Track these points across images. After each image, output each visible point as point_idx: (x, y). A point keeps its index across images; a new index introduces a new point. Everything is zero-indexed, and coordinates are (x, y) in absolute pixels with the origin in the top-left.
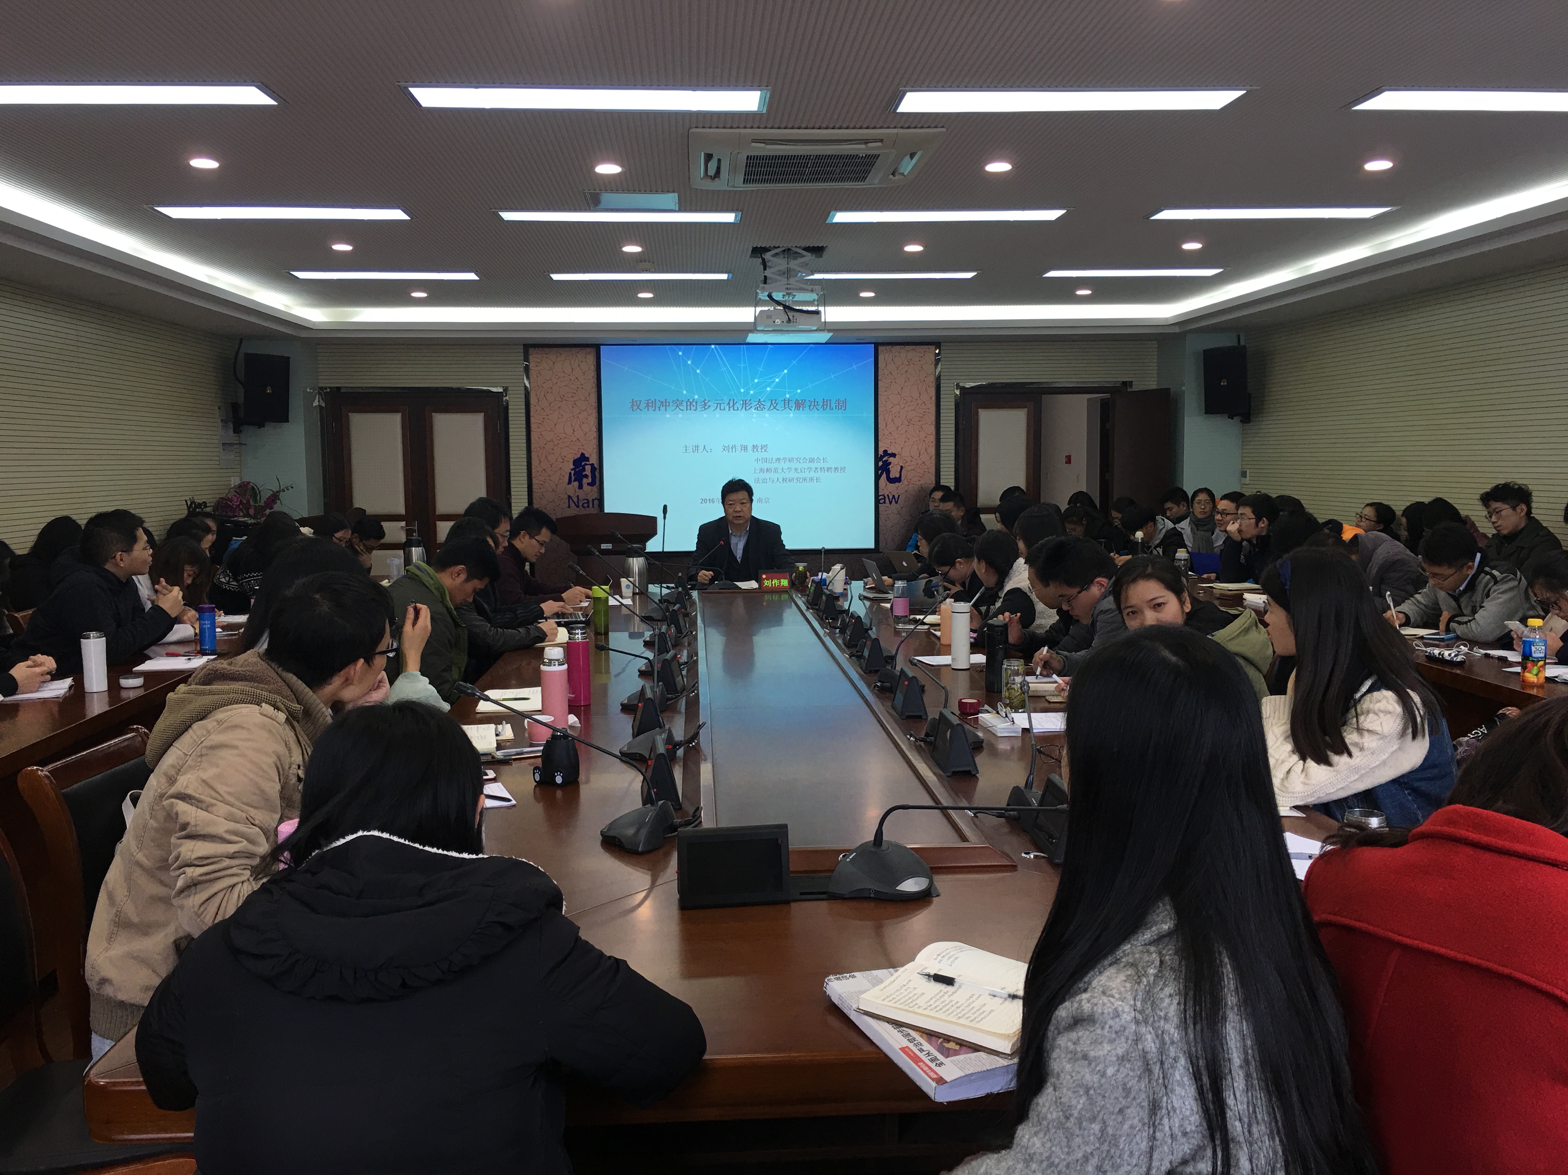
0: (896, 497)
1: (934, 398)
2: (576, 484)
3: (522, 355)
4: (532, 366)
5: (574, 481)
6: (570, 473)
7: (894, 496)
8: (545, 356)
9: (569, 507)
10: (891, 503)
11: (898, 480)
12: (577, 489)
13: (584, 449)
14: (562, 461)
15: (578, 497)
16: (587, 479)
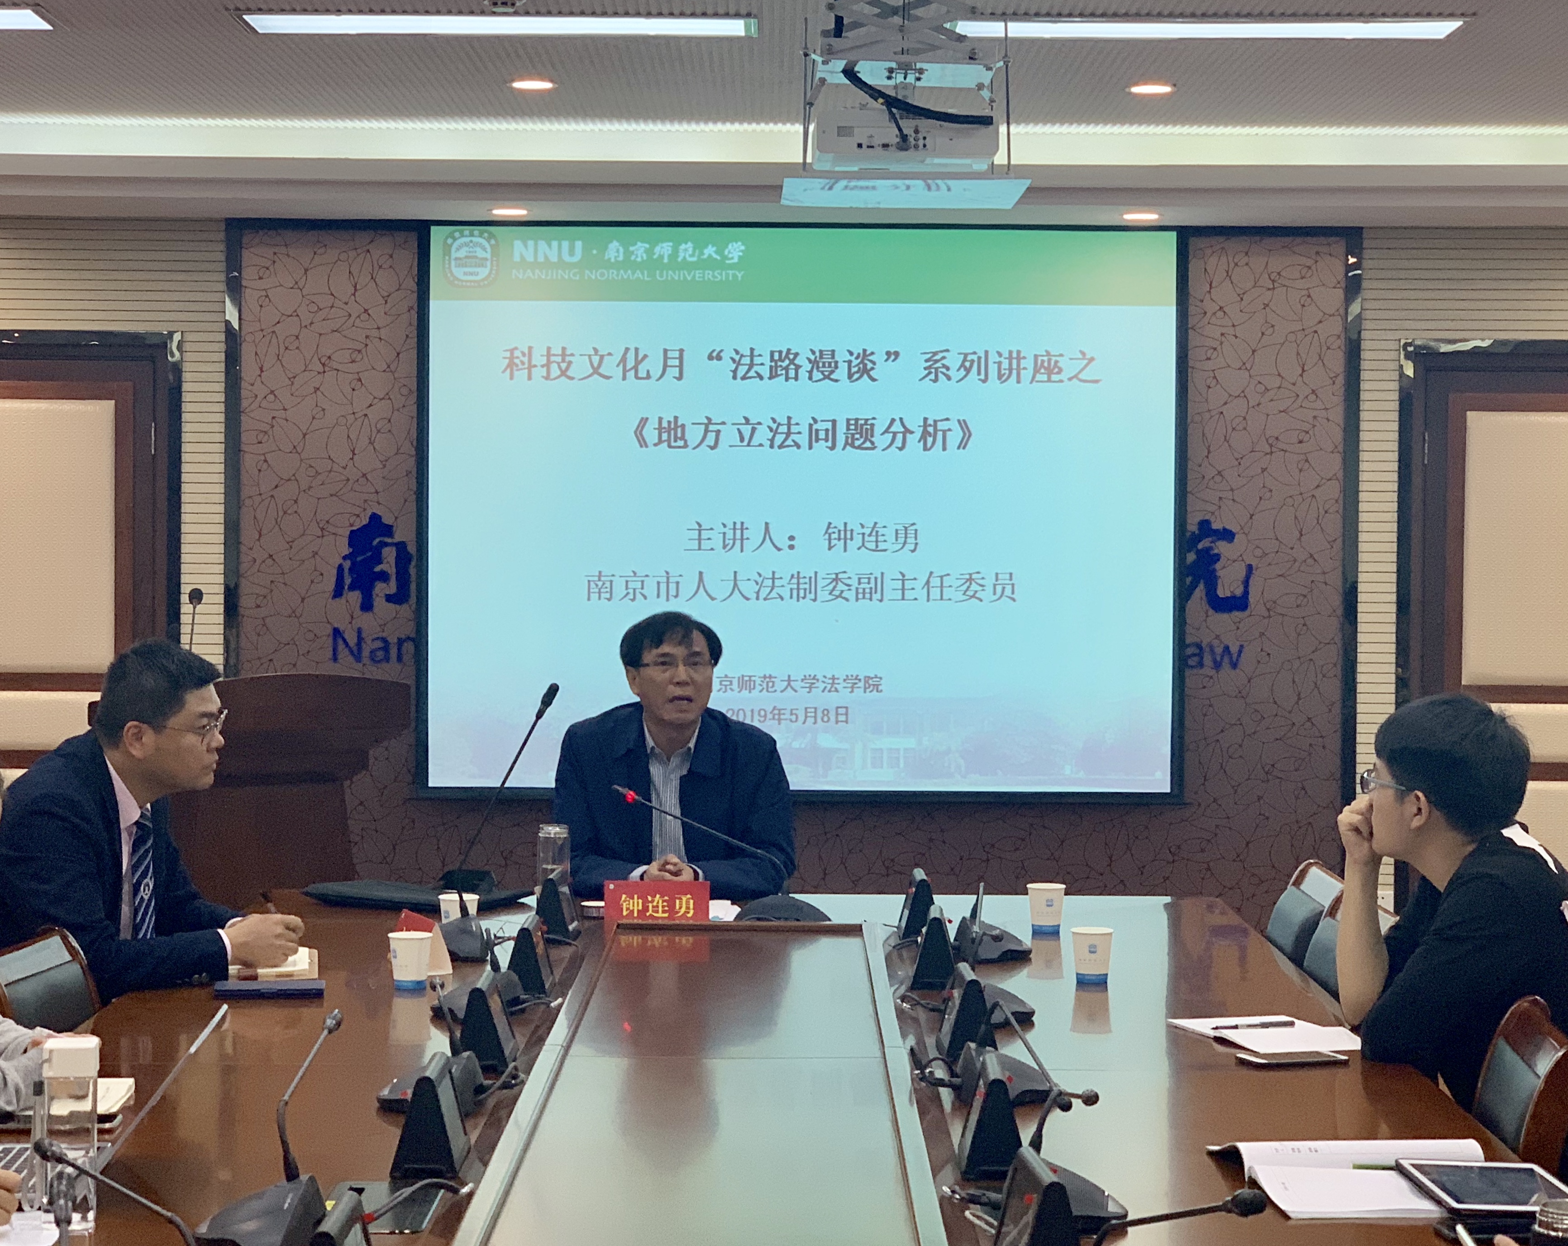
0: (1234, 649)
1: (1340, 380)
2: (355, 597)
3: (222, 247)
4: (249, 275)
5: (352, 588)
6: (340, 568)
7: (1227, 649)
8: (283, 250)
9: (335, 659)
10: (1217, 665)
11: (1238, 603)
12: (358, 612)
13: (379, 503)
14: (320, 534)
15: (359, 631)
16: (384, 585)
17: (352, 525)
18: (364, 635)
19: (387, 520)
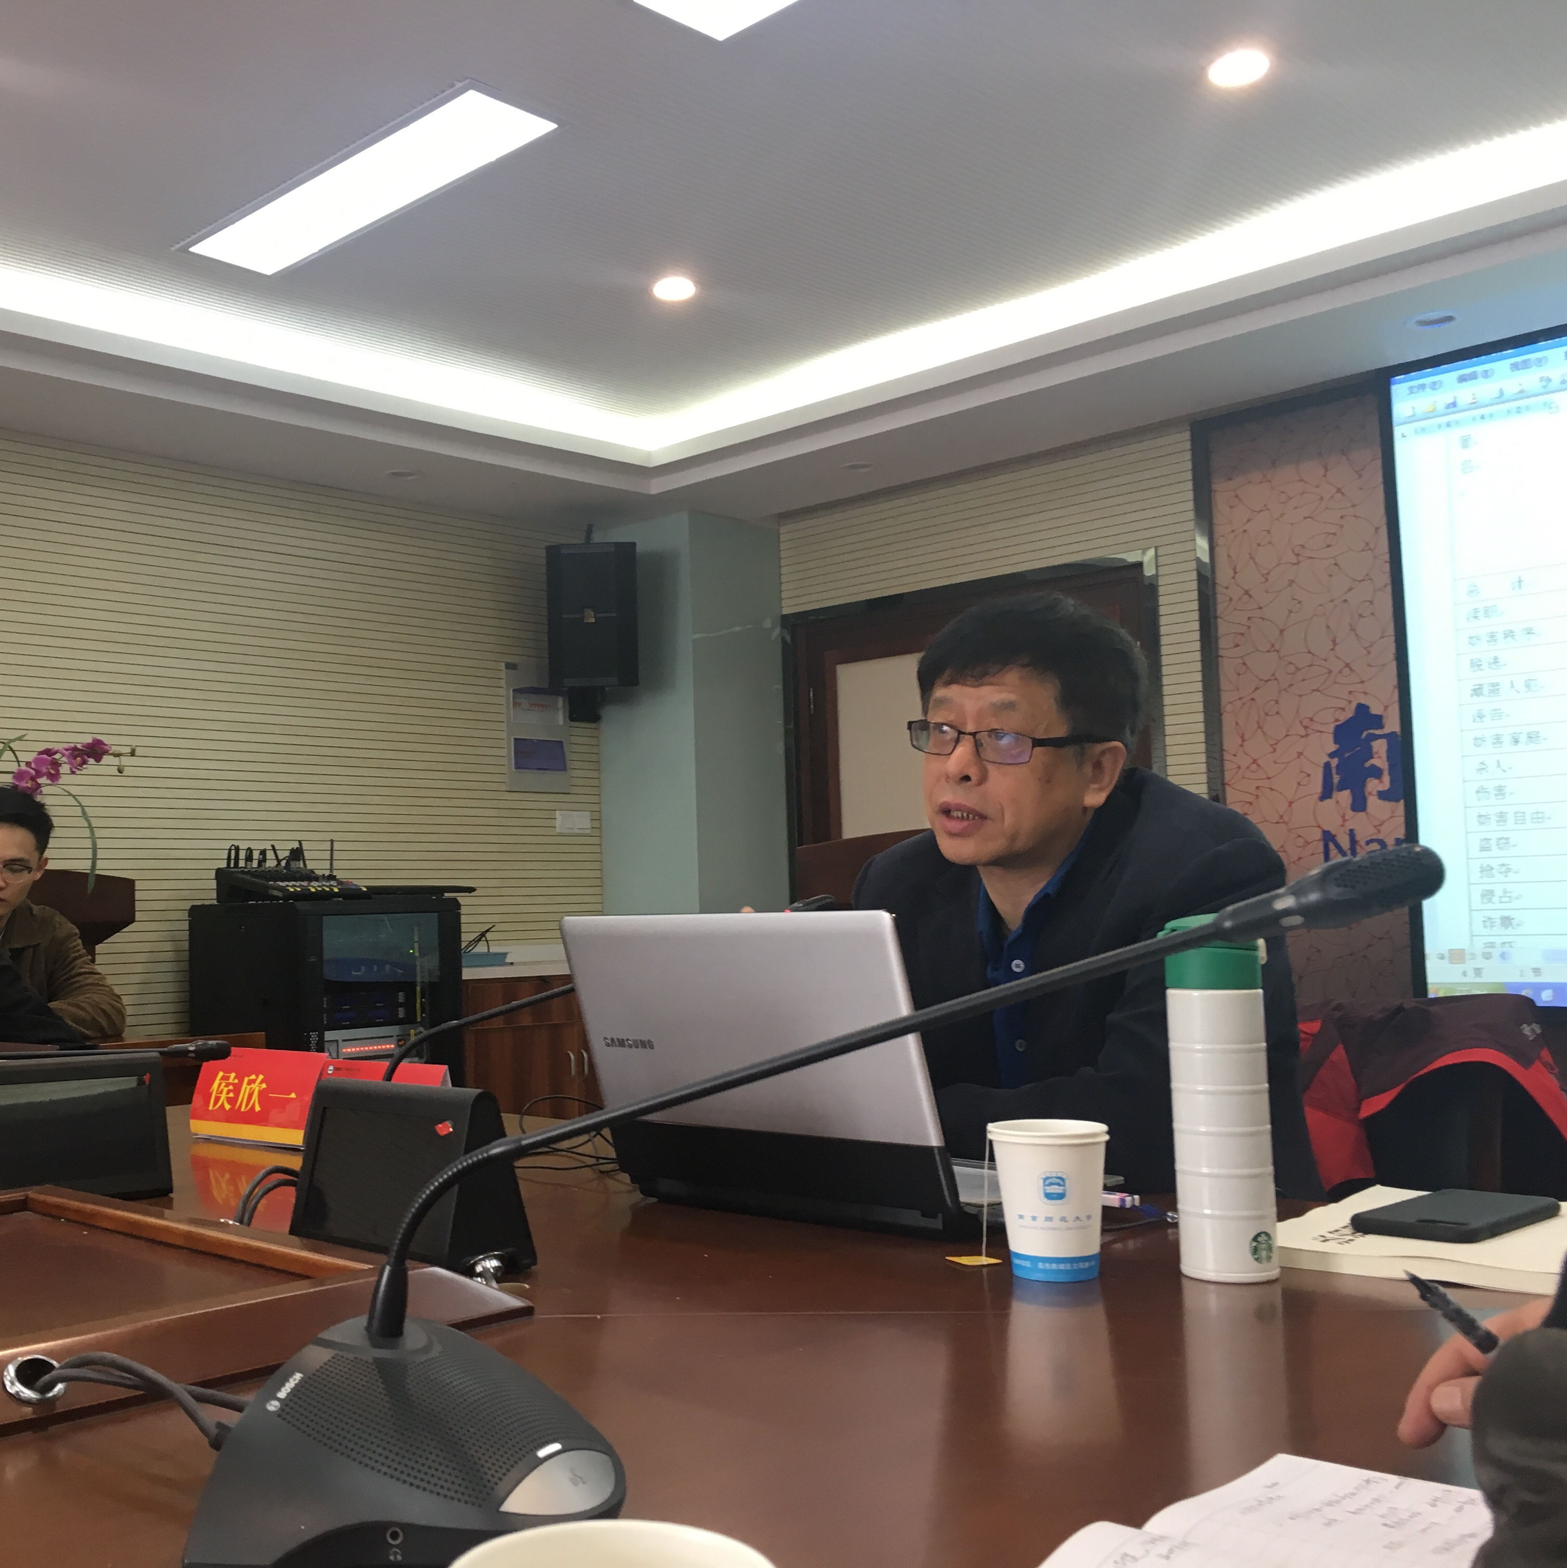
2: (1345, 797)
3: (1189, 456)
5: (1341, 788)
6: (1327, 766)
8: (1249, 445)
12: (1350, 814)
13: (1365, 693)
14: (1303, 732)
15: (1352, 833)
16: (1377, 781)
17: (1337, 720)
18: (1358, 838)
19: (1375, 710)
